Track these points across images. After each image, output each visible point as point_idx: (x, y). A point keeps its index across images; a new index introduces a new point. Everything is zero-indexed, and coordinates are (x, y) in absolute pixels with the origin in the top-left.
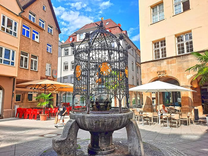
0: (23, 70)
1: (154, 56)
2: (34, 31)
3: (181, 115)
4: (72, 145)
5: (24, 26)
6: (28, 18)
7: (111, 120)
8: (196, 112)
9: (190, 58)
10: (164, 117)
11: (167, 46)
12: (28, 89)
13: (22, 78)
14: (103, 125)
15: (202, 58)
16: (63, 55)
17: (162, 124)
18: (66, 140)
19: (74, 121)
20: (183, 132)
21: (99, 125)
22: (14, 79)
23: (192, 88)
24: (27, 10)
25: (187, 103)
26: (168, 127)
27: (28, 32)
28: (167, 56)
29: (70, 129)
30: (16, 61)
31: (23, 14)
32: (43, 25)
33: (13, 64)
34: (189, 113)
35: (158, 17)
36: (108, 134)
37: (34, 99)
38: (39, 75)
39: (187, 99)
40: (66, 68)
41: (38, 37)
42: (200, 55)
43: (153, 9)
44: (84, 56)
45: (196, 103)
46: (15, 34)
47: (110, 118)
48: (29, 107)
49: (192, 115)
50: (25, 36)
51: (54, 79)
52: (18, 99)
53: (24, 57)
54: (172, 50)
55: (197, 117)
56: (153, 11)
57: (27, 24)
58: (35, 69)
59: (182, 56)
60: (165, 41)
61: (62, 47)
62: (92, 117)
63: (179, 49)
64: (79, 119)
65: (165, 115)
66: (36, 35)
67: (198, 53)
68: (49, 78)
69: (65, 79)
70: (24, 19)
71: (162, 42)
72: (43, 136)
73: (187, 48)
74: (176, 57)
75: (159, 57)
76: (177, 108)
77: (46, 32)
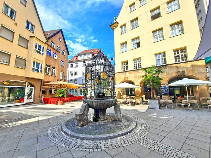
0: (47, 75)
1: (122, 70)
2: (54, 53)
3: (136, 100)
4: (86, 116)
5: (48, 49)
6: (50, 45)
7: (107, 102)
8: (142, 98)
9: (140, 71)
10: (127, 101)
11: (128, 65)
12: (49, 87)
13: (46, 80)
14: (103, 105)
15: (147, 72)
16: (70, 67)
17: (127, 105)
18: (83, 114)
19: (87, 103)
20: (137, 109)
21: (101, 105)
22: (42, 80)
23: (140, 86)
24: (50, 40)
25: (138, 94)
26: (130, 106)
27: (50, 53)
28: (129, 70)
29: (85, 108)
30: (43, 70)
31: (48, 43)
32: (59, 49)
33: (41, 71)
34: (139, 99)
35: (124, 50)
36: (104, 110)
37: (53, 93)
38: (57, 78)
39: (138, 92)
40: (72, 75)
41: (56, 56)
42: (146, 70)
43: (122, 45)
44: (90, 68)
45: (142, 94)
46: (43, 54)
47: (106, 101)
48: (50, 97)
49: (140, 100)
50: (49, 55)
51: (65, 81)
52: (43, 92)
53: (48, 67)
54: (131, 67)
55: (143, 101)
56: (122, 47)
57: (50, 48)
58: (54, 75)
59: (136, 70)
60: (128, 62)
61: (69, 63)
62: (98, 101)
63: (135, 67)
64: (90, 103)
65: (128, 100)
66: (55, 55)
67: (145, 69)
68: (62, 80)
69: (71, 81)
70: (48, 45)
71: (126, 63)
72: (63, 113)
73: (139, 66)
74: (133, 70)
75: (125, 70)
76: (133, 97)
77: (61, 54)
